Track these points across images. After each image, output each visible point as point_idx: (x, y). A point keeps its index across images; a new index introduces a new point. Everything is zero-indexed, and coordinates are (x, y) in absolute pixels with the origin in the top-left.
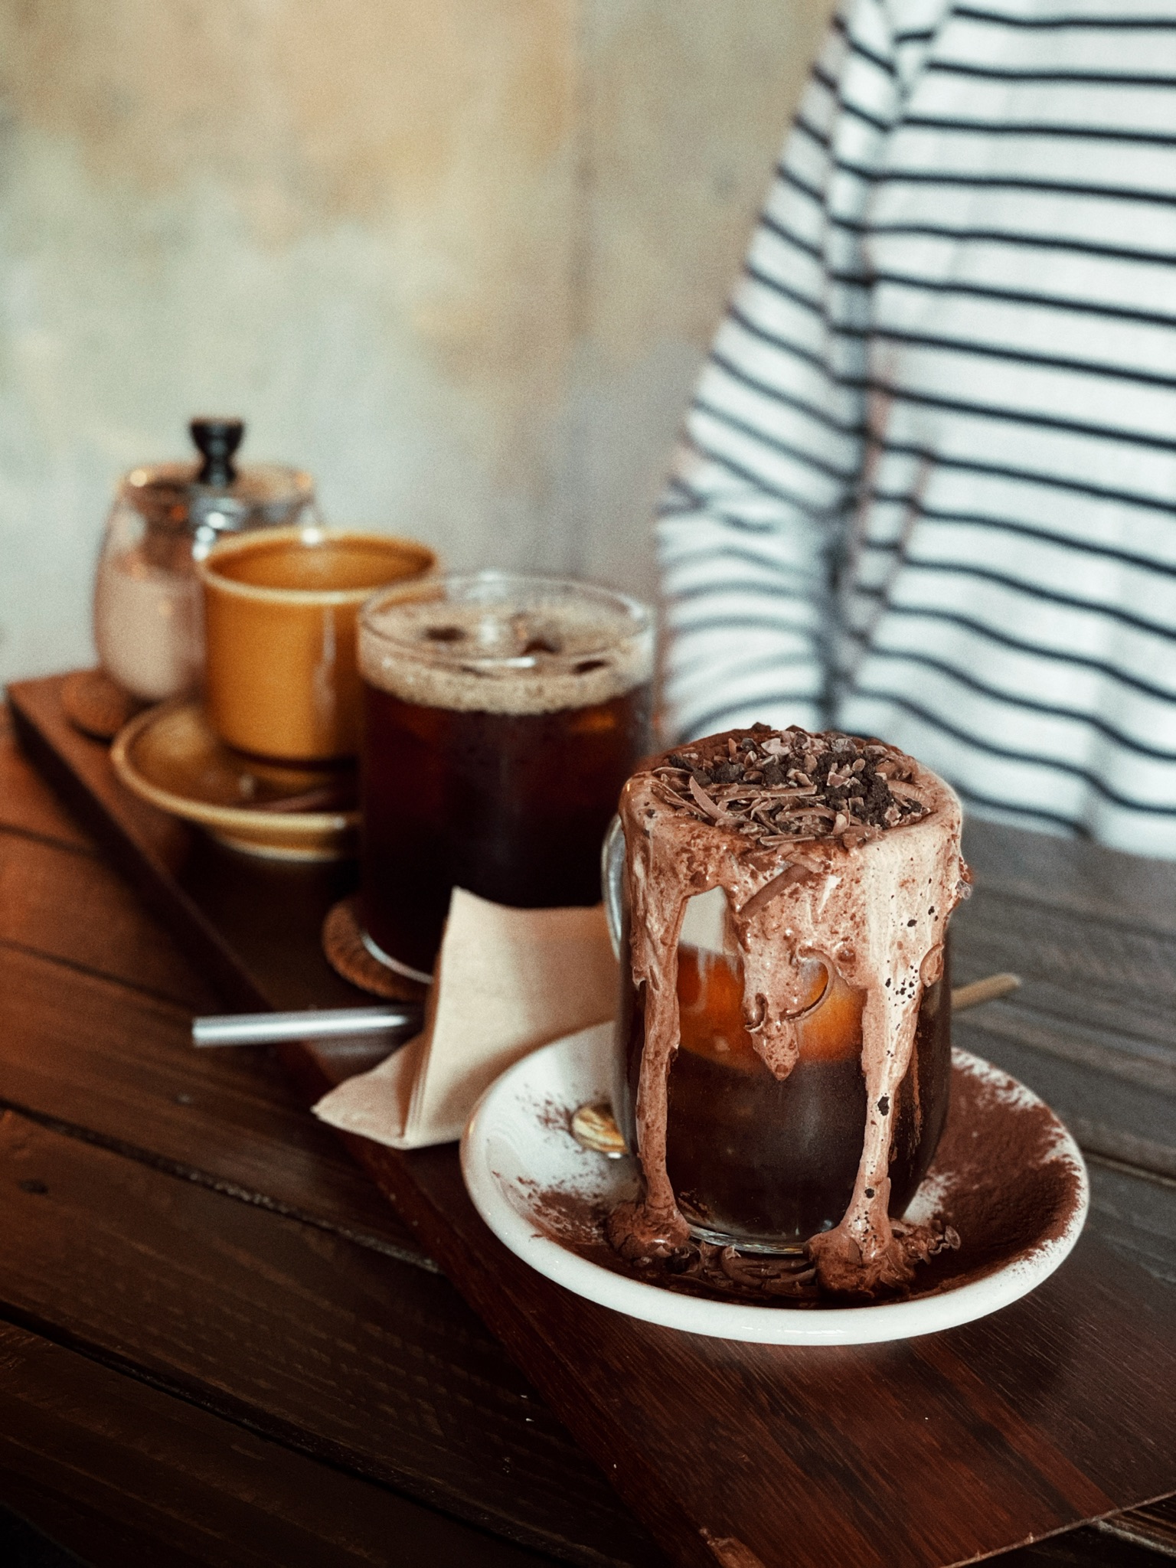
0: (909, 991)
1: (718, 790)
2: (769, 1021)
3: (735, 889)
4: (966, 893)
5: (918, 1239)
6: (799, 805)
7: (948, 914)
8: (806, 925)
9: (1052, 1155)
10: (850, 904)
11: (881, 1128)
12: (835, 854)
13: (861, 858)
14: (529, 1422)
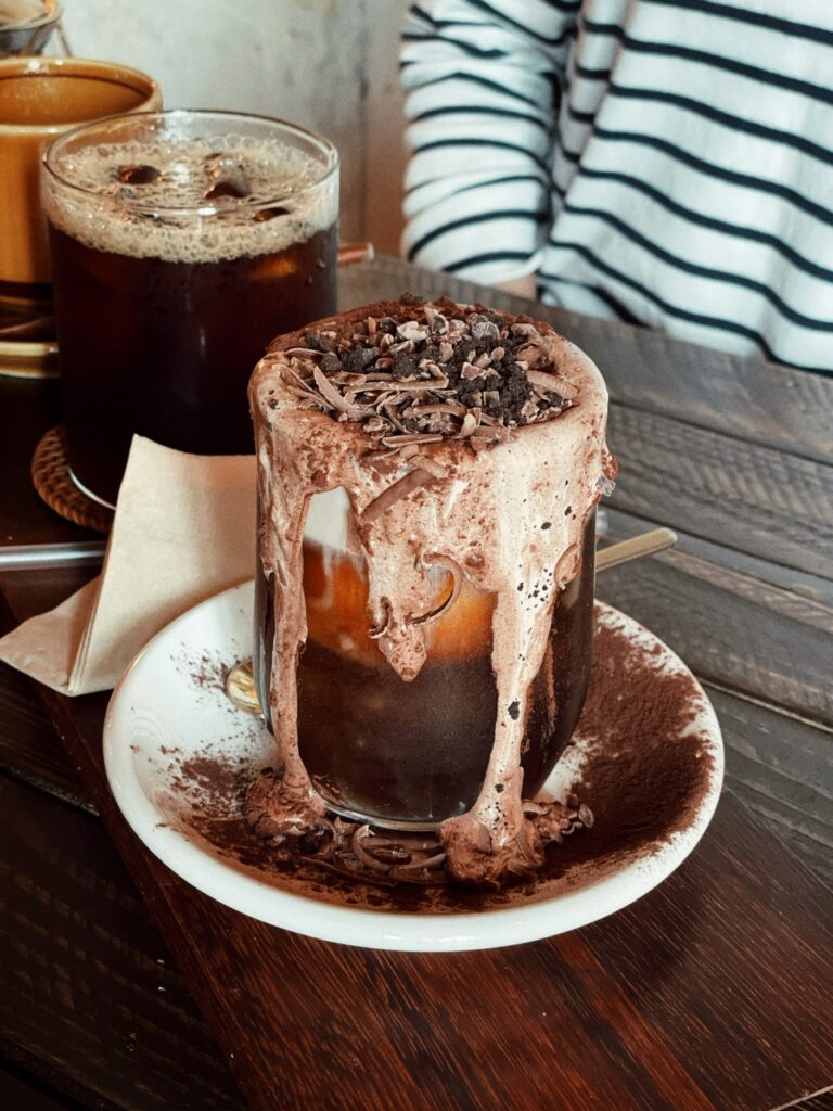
0: (542, 594)
1: (347, 379)
2: (394, 625)
3: (357, 491)
4: (607, 489)
5: (551, 820)
6: (428, 400)
7: (588, 510)
8: (431, 530)
9: (690, 729)
10: (478, 508)
11: (512, 730)
12: (462, 458)
13: (491, 462)
14: (161, 992)
